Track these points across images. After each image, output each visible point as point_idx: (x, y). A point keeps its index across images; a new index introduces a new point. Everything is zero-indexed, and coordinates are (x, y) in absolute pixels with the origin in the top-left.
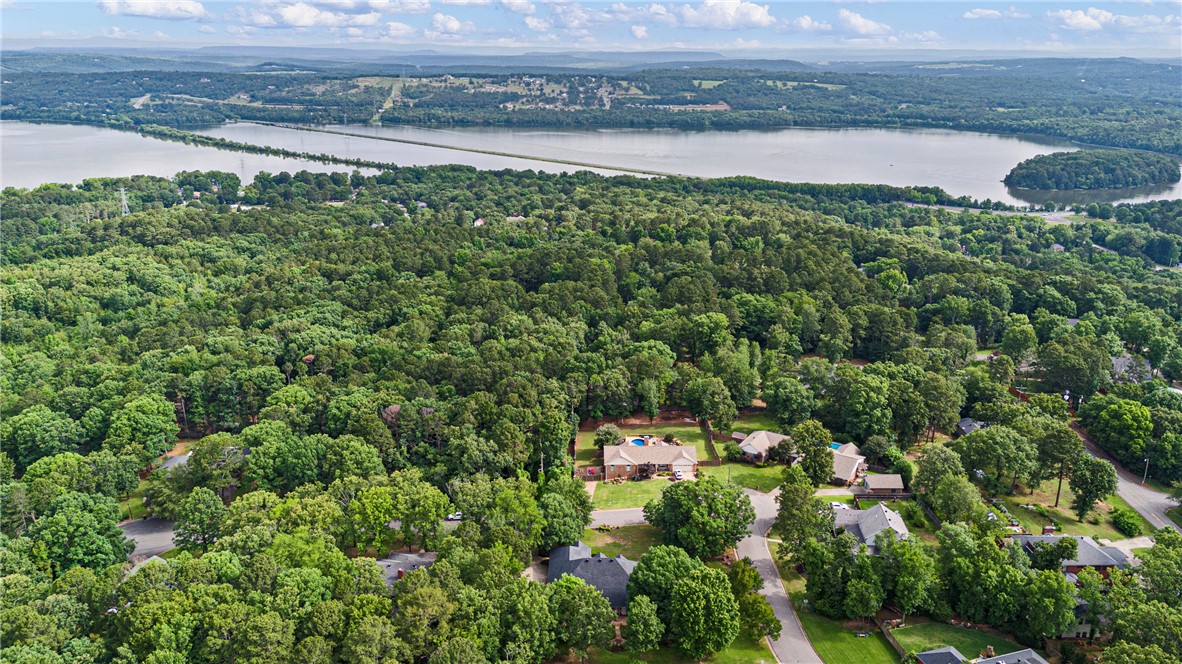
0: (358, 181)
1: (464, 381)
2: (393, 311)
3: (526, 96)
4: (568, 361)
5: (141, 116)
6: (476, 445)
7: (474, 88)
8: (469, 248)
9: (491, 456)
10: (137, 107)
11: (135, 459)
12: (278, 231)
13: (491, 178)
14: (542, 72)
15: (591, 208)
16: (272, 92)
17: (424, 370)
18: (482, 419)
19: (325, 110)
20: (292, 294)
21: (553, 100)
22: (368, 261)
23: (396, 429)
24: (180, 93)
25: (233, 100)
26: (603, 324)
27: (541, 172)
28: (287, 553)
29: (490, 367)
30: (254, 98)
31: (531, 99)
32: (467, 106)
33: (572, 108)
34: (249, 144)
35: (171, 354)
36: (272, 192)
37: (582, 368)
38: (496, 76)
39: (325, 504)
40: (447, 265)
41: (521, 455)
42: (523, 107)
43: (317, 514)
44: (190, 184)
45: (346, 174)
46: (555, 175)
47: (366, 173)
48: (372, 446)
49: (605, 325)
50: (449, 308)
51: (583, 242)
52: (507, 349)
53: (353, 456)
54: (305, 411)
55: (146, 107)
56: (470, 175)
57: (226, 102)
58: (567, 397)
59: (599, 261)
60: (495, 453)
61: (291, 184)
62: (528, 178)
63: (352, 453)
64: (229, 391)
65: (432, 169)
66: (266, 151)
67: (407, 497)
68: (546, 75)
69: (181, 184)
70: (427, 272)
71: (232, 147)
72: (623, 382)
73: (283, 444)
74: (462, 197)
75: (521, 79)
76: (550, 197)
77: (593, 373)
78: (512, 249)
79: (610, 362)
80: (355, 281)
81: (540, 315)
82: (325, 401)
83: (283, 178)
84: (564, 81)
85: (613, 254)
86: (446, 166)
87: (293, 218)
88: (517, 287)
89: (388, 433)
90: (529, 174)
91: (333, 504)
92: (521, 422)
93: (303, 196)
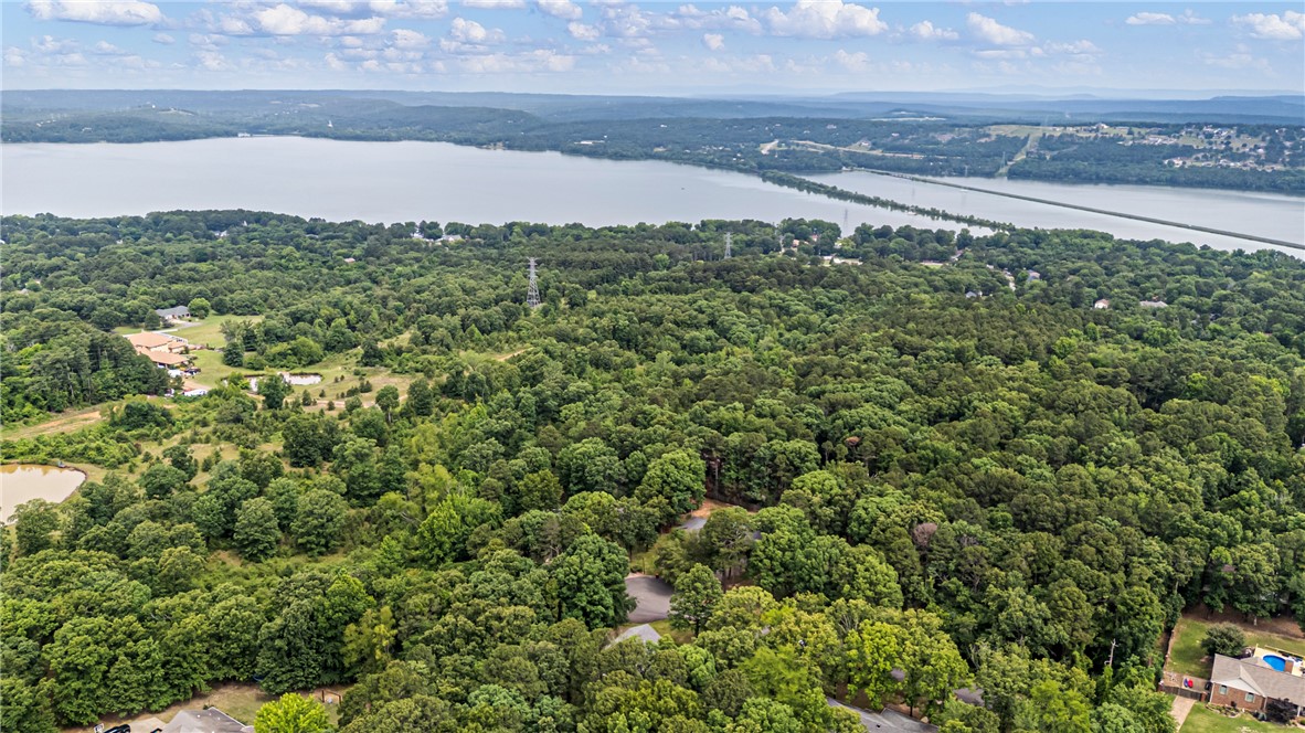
0: (965, 241)
1: (1026, 511)
2: (962, 402)
3: (1204, 150)
4: (1182, 518)
5: (765, 162)
6: (1020, 603)
7: (1133, 139)
8: (1077, 335)
9: (1038, 622)
10: (764, 152)
11: (658, 514)
12: (862, 291)
13: (1130, 249)
14: (1232, 122)
15: (1271, 301)
16: (895, 139)
17: (978, 485)
18: (1039, 569)
19: (946, 161)
20: (855, 363)
21: (1243, 157)
22: (949, 337)
23: (926, 552)
24: (805, 140)
25: (854, 148)
26: (1251, 472)
27: (1205, 247)
28: (764, 673)
29: (1064, 502)
30: (875, 146)
31: (1210, 154)
32: (1119, 161)
33: (1268, 168)
34: (859, 193)
35: (721, 408)
36: (868, 247)
37: (1202, 533)
38: (1166, 126)
39: (821, 625)
40: (1044, 355)
41: (1083, 634)
42: (1198, 164)
43: (809, 634)
44: (792, 232)
45: (953, 232)
46: (1224, 253)
47: (977, 232)
48: (892, 567)
49: (1256, 476)
50: (1032, 410)
51: (1247, 349)
52: (1096, 481)
53: (867, 574)
54: (829, 503)
55: (772, 152)
56: (1104, 243)
57: (846, 149)
58: (1171, 569)
59: (1264, 380)
60: (1046, 621)
61: (890, 240)
62: (1184, 253)
63: (867, 570)
64: (761, 460)
65: (1056, 233)
66: (875, 202)
67: (917, 648)
68: (1237, 125)
69: (784, 231)
70: (1015, 359)
71: (843, 196)
72: (1268, 568)
73: (796, 537)
74: (1086, 271)
75: (1201, 129)
76: (1211, 280)
77: (1218, 543)
78: (1138, 344)
79: (1250, 534)
80: (928, 358)
81: (1155, 442)
82: (854, 496)
83: (885, 233)
84: (1264, 133)
85: (1290, 374)
86: (1074, 231)
87: (881, 277)
88: (1129, 399)
89: (916, 555)
90: (1187, 248)
91: (829, 627)
92: (1091, 589)
93: (900, 254)
